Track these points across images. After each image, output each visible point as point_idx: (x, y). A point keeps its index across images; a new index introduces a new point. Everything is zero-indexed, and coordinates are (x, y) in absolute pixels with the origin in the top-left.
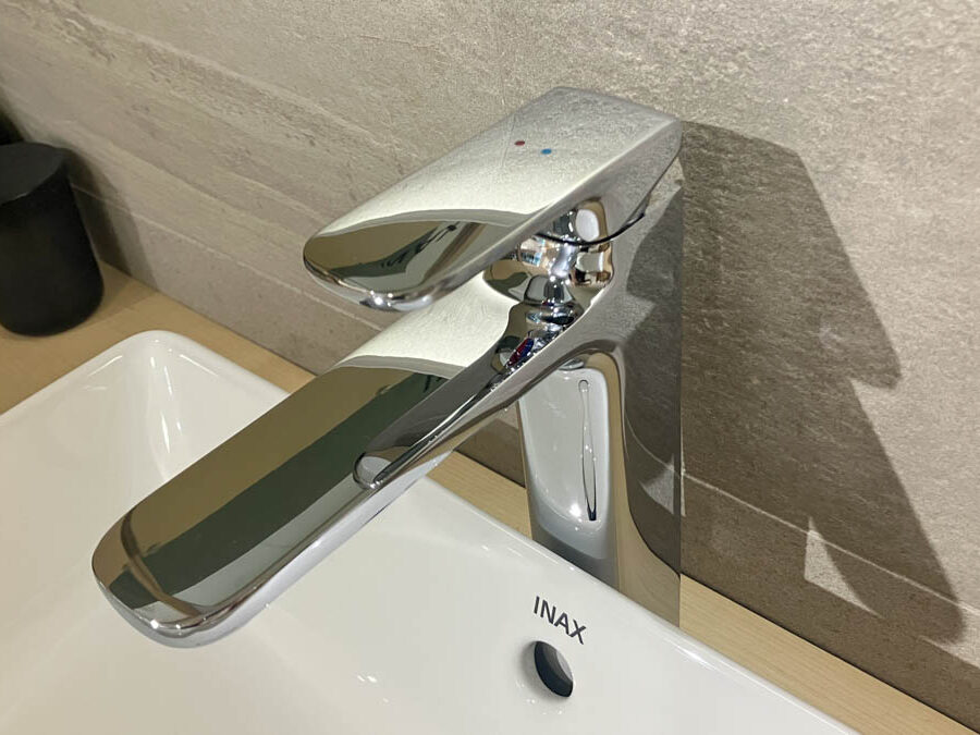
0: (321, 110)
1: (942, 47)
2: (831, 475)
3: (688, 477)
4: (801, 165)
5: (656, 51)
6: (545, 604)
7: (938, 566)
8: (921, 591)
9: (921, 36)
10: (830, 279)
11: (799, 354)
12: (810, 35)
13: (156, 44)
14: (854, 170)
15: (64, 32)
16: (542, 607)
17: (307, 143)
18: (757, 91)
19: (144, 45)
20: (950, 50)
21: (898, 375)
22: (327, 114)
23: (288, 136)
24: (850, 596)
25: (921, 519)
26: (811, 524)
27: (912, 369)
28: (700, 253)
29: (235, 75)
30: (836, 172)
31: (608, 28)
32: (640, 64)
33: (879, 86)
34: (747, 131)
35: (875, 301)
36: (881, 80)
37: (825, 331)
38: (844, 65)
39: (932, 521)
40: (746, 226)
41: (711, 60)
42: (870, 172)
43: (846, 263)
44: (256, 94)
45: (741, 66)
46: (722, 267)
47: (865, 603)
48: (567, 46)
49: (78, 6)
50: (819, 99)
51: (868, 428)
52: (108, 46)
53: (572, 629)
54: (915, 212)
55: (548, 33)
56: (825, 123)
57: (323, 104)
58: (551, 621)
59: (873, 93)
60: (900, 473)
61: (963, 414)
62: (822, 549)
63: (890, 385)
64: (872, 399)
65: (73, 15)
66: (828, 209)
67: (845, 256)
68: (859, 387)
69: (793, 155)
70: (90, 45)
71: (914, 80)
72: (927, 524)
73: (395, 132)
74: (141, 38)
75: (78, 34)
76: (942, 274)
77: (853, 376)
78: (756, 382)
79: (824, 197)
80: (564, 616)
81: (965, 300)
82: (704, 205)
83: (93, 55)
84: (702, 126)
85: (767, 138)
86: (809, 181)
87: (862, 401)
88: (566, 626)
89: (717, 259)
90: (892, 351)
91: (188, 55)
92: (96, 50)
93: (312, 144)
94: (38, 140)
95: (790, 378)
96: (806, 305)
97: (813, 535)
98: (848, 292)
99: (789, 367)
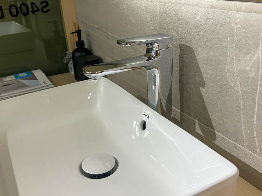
1: (206, 30)
3: (181, 112)
4: (193, 49)
5: (177, 33)
6: (145, 113)
7: (212, 124)
8: (210, 130)
9: (204, 28)
10: (197, 69)
11: (193, 83)
12: (193, 29)
14: (199, 50)
15: (104, 35)
17: (134, 53)
18: (188, 38)
19: (115, 37)
21: (205, 85)
23: (132, 52)
24: (201, 134)
26: (196, 119)
30: (196, 50)
31: (172, 29)
32: (176, 35)
34: (187, 44)
35: (202, 71)
36: (201, 35)
37: (196, 78)
38: (197, 33)
40: (187, 61)
41: (183, 34)
45: (186, 34)
46: (184, 68)
47: (203, 135)
49: (107, 31)
50: (195, 39)
51: (202, 96)
52: (110, 37)
53: (148, 117)
54: (205, 56)
56: (195, 42)
58: (145, 116)
59: (200, 37)
60: (206, 104)
62: (197, 123)
63: (204, 87)
64: (202, 90)
66: (196, 56)
67: (198, 64)
68: (200, 88)
70: (107, 37)
71: (204, 35)
72: (210, 114)
74: (115, 36)
76: (209, 66)
77: (200, 86)
78: (188, 89)
79: (196, 54)
80: (147, 115)
81: (211, 70)
82: (182, 58)
84: (182, 44)
85: (189, 46)
86: (194, 52)
89: (184, 67)
90: (204, 80)
94: (95, 55)
95: (193, 88)
96: (194, 74)
97: (196, 121)
98: (199, 70)
99: (192, 86)
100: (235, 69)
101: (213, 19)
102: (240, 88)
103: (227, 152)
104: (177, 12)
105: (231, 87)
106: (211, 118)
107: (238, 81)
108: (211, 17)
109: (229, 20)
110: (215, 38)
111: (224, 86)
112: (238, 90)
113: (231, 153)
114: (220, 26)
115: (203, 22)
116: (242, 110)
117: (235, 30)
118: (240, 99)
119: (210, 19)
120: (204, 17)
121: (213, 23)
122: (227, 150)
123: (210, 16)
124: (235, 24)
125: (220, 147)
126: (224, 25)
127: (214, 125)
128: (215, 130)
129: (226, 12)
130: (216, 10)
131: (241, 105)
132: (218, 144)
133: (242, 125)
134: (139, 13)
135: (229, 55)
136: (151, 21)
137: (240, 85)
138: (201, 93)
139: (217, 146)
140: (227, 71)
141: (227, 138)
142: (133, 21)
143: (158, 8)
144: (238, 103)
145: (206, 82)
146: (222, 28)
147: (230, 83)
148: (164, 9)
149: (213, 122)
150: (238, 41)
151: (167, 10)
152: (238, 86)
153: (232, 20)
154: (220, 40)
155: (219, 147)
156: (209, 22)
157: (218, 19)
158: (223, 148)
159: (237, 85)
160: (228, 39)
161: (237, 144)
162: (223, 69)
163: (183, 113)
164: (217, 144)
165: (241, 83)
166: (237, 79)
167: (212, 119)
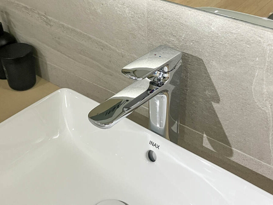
0: (106, 43)
1: (225, 44)
2: (208, 122)
3: (181, 125)
4: (203, 61)
5: (178, 39)
6: (152, 142)
7: (228, 140)
8: (225, 146)
9: (222, 41)
10: (208, 82)
11: (202, 96)
12: (205, 40)
13: (65, 25)
14: (212, 63)
15: (39, 19)
16: (151, 143)
17: (101, 49)
18: (196, 48)
19: (62, 25)
20: (226, 44)
21: (220, 101)
22: (107, 44)
23: (96, 47)
24: (212, 149)
25: (224, 130)
26: (204, 133)
27: (222, 99)
28: (184, 77)
29: (86, 34)
30: (209, 63)
31: (170, 34)
32: (175, 41)
33: (216, 49)
34: (193, 54)
35: (215, 86)
36: (216, 48)
37: (207, 92)
38: (210, 45)
39: (226, 130)
40: (193, 72)
41: (188, 42)
42: (214, 63)
43: (210, 79)
44: (90, 38)
45: (193, 43)
46: (188, 79)
47: (214, 150)
48: (162, 36)
49: (45, 14)
50: (206, 50)
51: (215, 111)
52: (52, 23)
53: (157, 146)
54: (222, 70)
55: (158, 34)
56: (207, 54)
57: (107, 42)
58: (153, 145)
59: (215, 50)
60: (220, 120)
61: (231, 108)
62: (206, 138)
63: (218, 102)
64: (215, 105)
65: (44, 16)
66: (207, 69)
67: (210, 78)
68: (213, 103)
69: (202, 59)
70: (45, 22)
71: (221, 48)
72: (226, 131)
73: (123, 49)
74: (62, 23)
75: (44, 20)
76: (226, 82)
77: (212, 101)
78: (194, 102)
79: (207, 67)
80: (156, 144)
81: (230, 86)
82: (185, 67)
83: (47, 25)
84: (186, 53)
85: (197, 56)
86: (204, 65)
87: (213, 106)
88: (156, 146)
90: (218, 96)
91: (74, 28)
92: (47, 24)
93: (102, 50)
95: (201, 102)
96: (204, 87)
97: (205, 135)
98: (211, 85)
99: (200, 99)
100: (265, 91)
101: (235, 34)
102: (270, 109)
103: (249, 169)
104: (178, 16)
105: (258, 107)
106: (227, 134)
107: (267, 102)
108: (234, 32)
109: (260, 39)
110: (238, 55)
111: (248, 105)
112: (267, 112)
113: (253, 170)
114: (246, 43)
115: (220, 35)
116: (271, 131)
117: (268, 51)
118: (270, 120)
119: (232, 33)
120: (222, 29)
121: (235, 39)
122: (248, 167)
123: (232, 30)
124: (268, 45)
125: (239, 163)
126: (253, 43)
127: (231, 142)
128: (231, 147)
129: (255, 30)
130: (241, 25)
131: (270, 126)
132: (236, 161)
133: (271, 145)
134: (110, 4)
135: (257, 75)
136: (132, 17)
137: (271, 107)
138: (214, 109)
139: (234, 162)
140: (253, 91)
141: (249, 156)
142: (99, 11)
143: (146, 5)
144: (266, 123)
145: (221, 98)
146: (249, 46)
147: (256, 103)
148: (156, 8)
149: (229, 138)
150: (271, 63)
151: (162, 10)
152: (268, 107)
153: (264, 40)
154: (245, 58)
155: (237, 163)
156: (229, 36)
157: (243, 35)
158: (243, 165)
159: (266, 106)
160: (257, 59)
161: (262, 162)
162: (247, 88)
163: (184, 126)
164: (233, 160)
165: (271, 105)
166: (266, 100)
167: (228, 136)
